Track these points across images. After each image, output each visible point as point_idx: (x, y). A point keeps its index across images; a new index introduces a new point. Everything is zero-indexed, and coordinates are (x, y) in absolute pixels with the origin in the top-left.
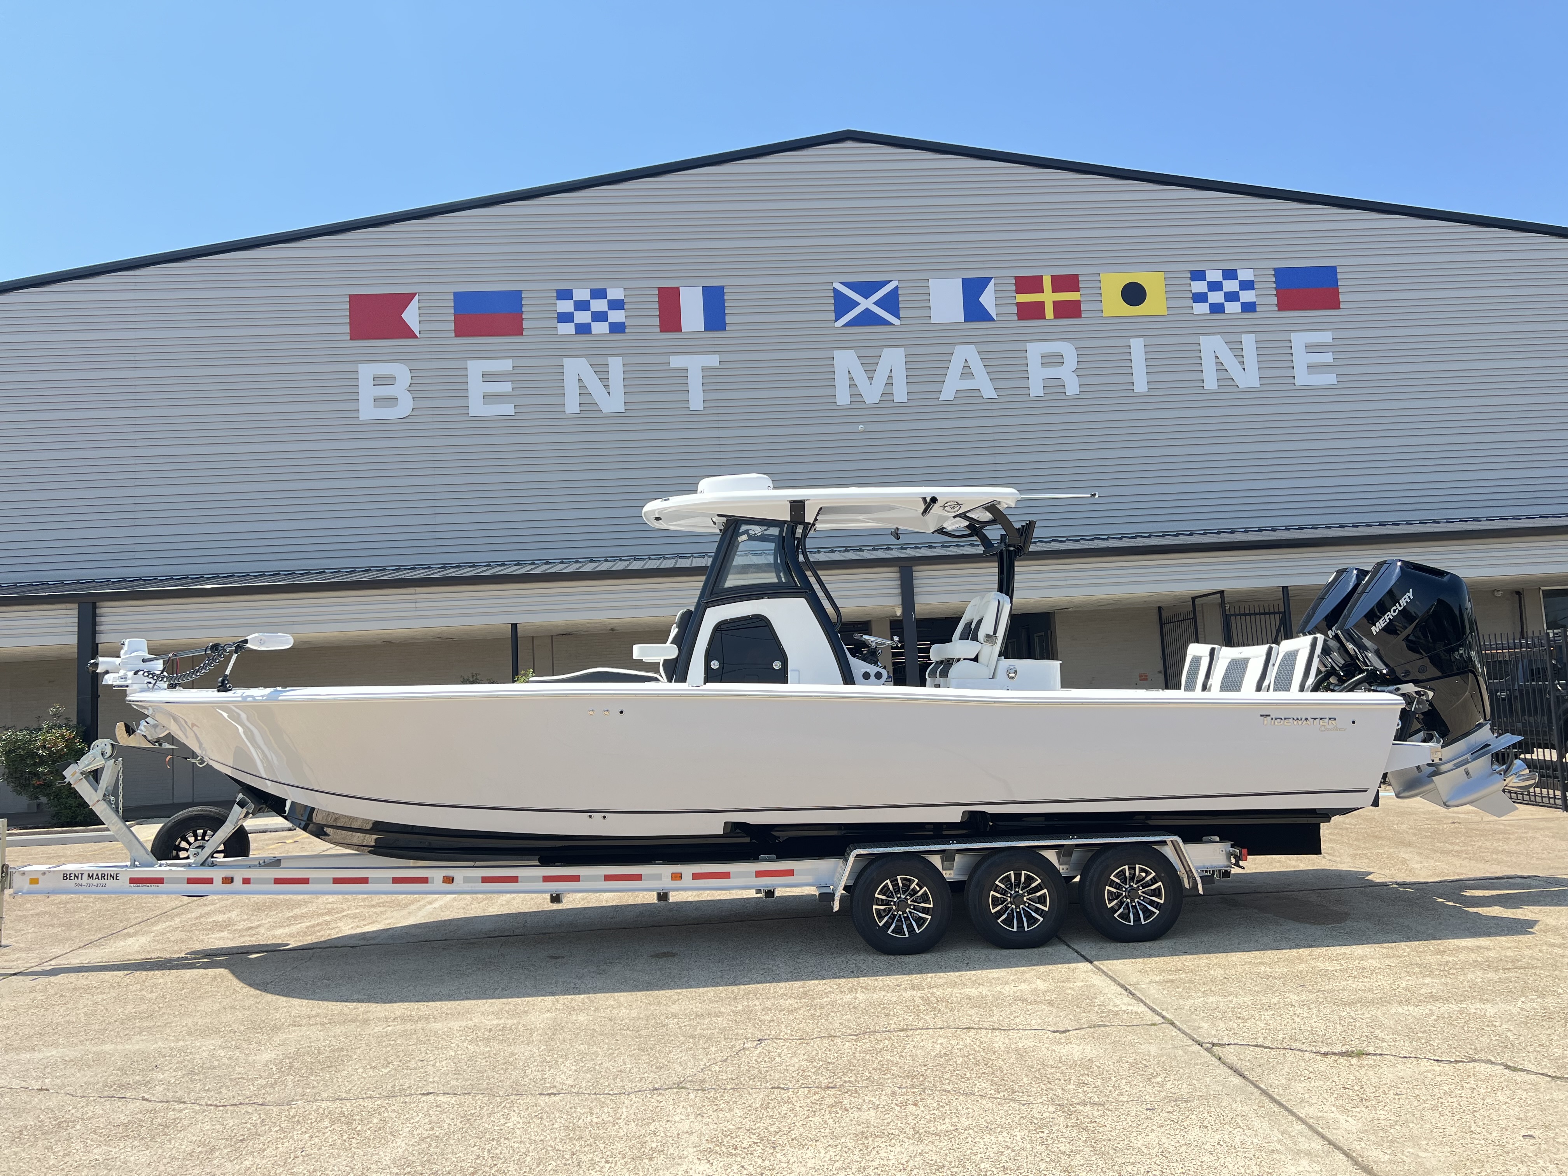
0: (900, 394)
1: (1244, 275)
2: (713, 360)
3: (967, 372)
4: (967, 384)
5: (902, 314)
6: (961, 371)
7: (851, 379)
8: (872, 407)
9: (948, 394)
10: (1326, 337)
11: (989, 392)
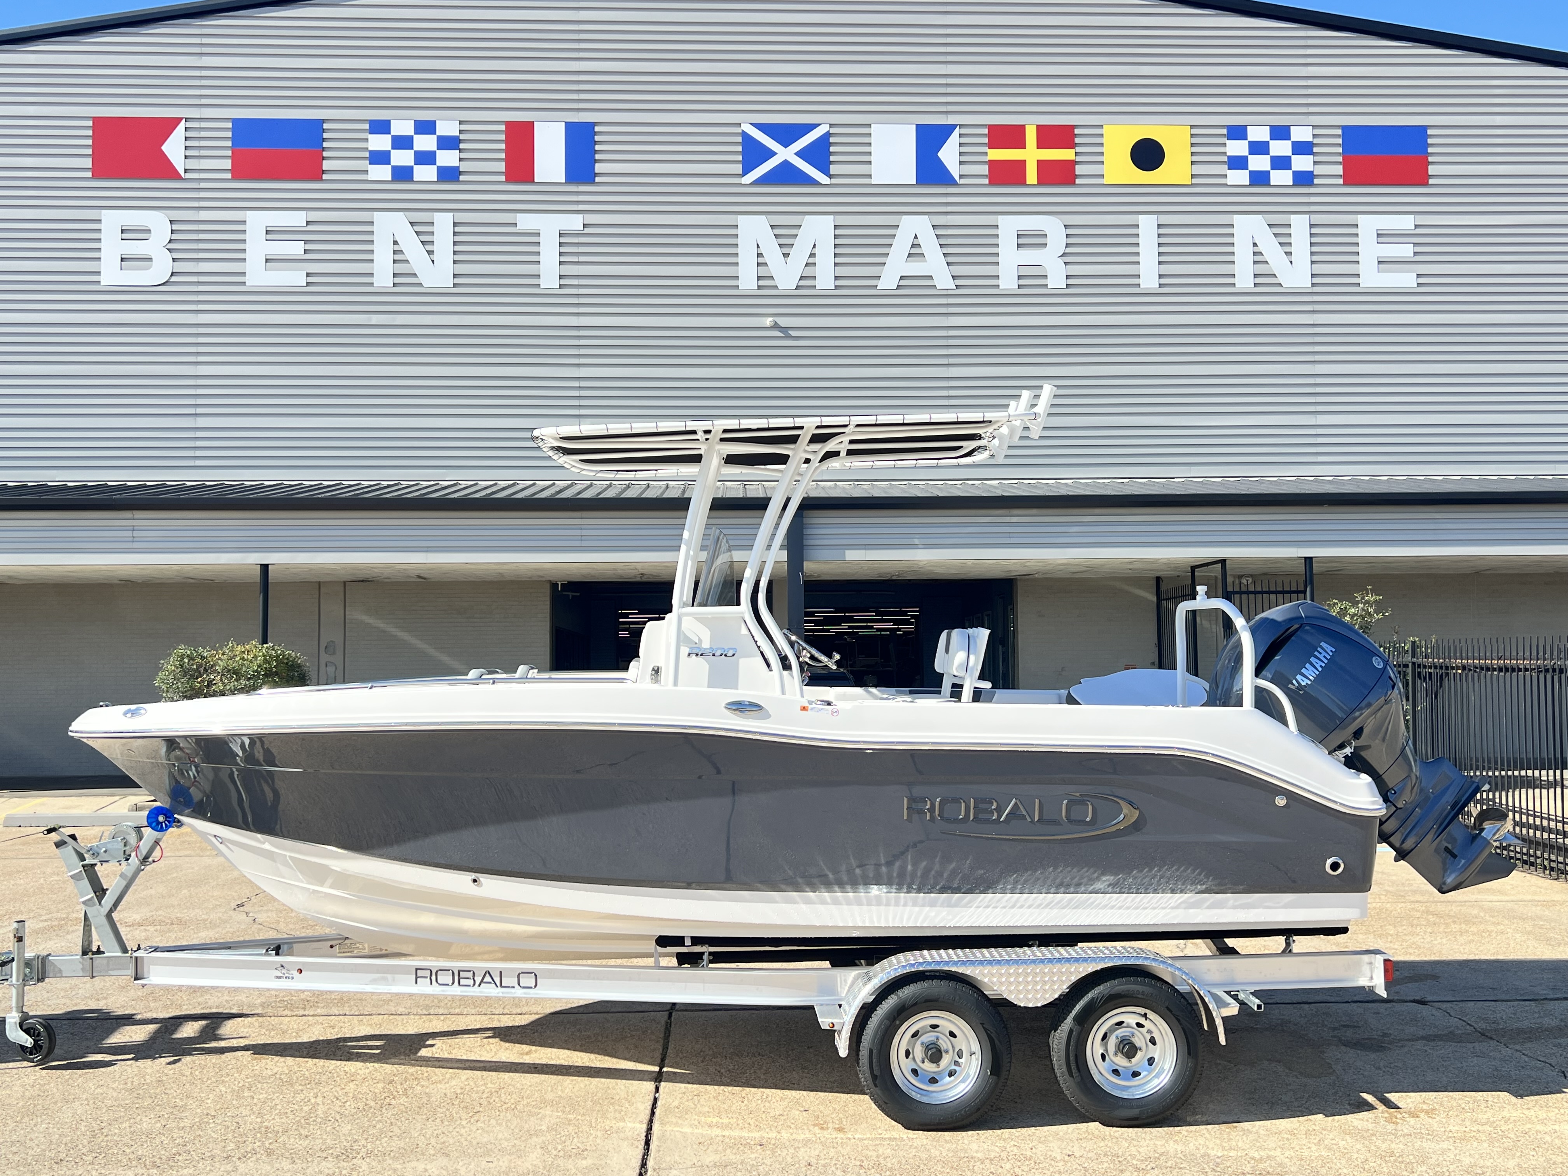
0: (825, 280)
1: (1301, 134)
2: (575, 223)
3: (915, 252)
4: (915, 268)
5: (833, 169)
6: (907, 249)
7: (760, 255)
8: (788, 295)
9: (888, 281)
10: (1406, 223)
11: (944, 281)
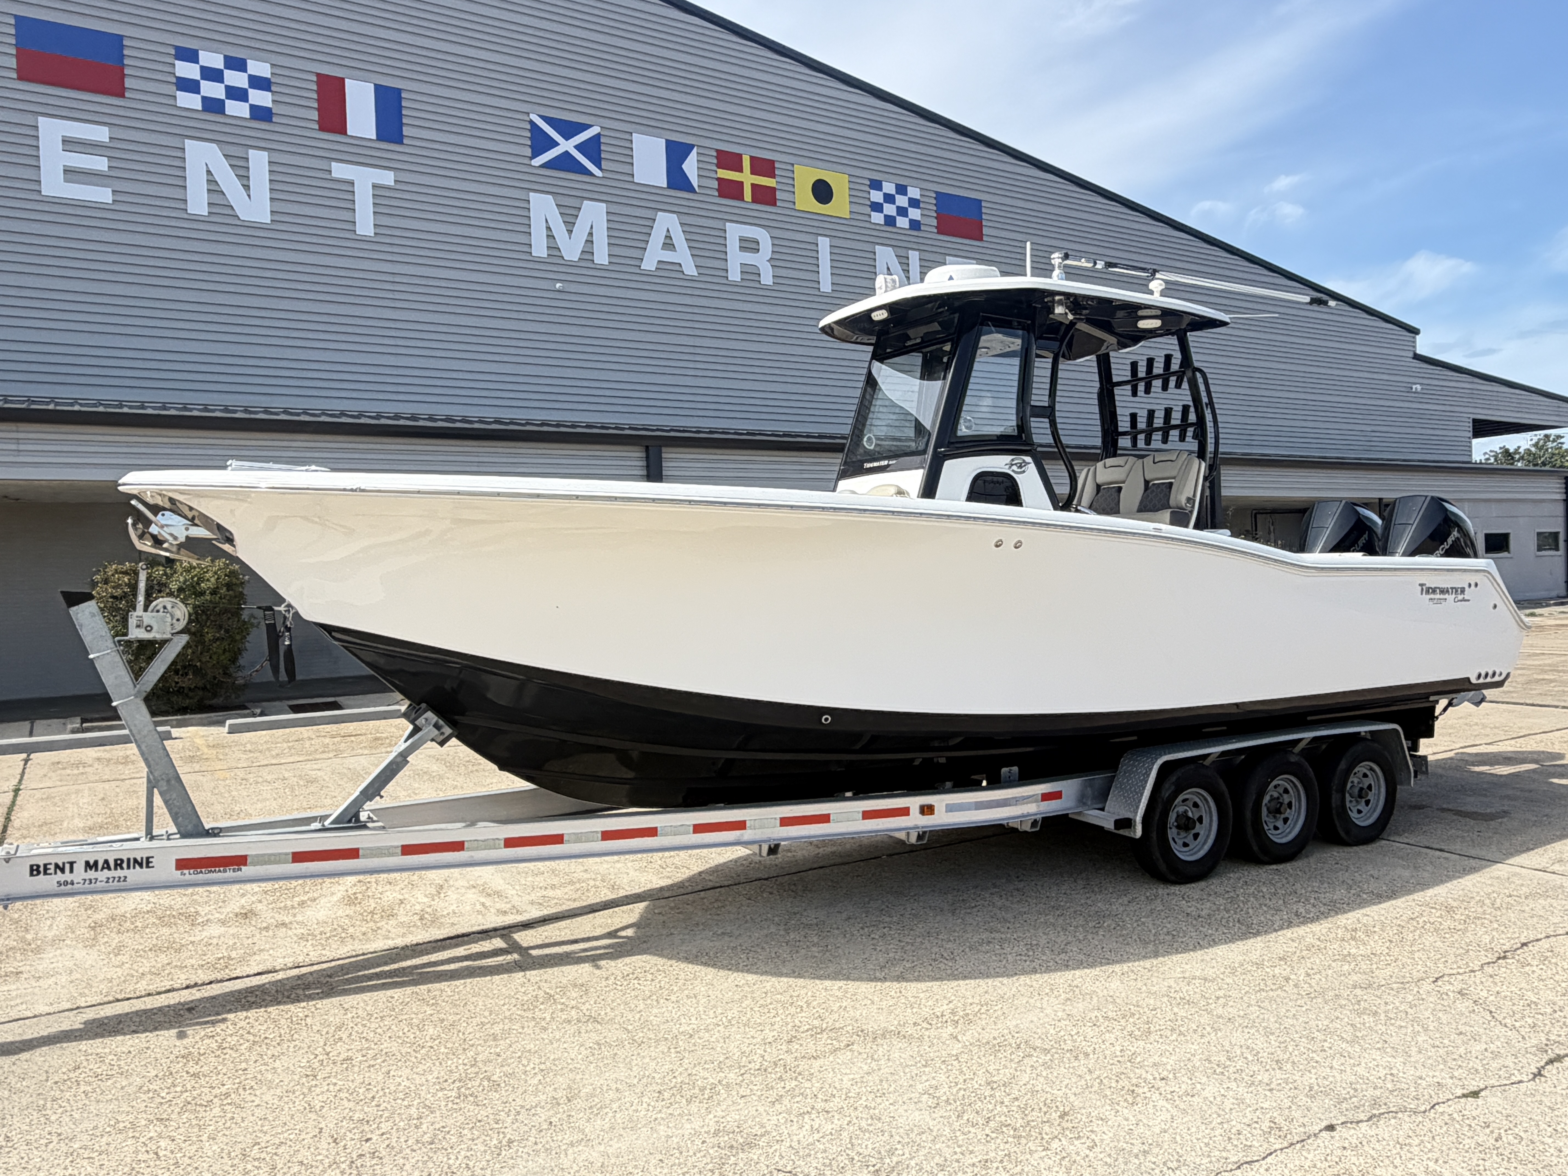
0: (601, 257)
1: (914, 192)
2: (388, 178)
3: (669, 245)
4: (669, 257)
5: (604, 164)
6: (662, 240)
7: (549, 228)
8: (570, 265)
9: (649, 264)
11: (690, 270)
